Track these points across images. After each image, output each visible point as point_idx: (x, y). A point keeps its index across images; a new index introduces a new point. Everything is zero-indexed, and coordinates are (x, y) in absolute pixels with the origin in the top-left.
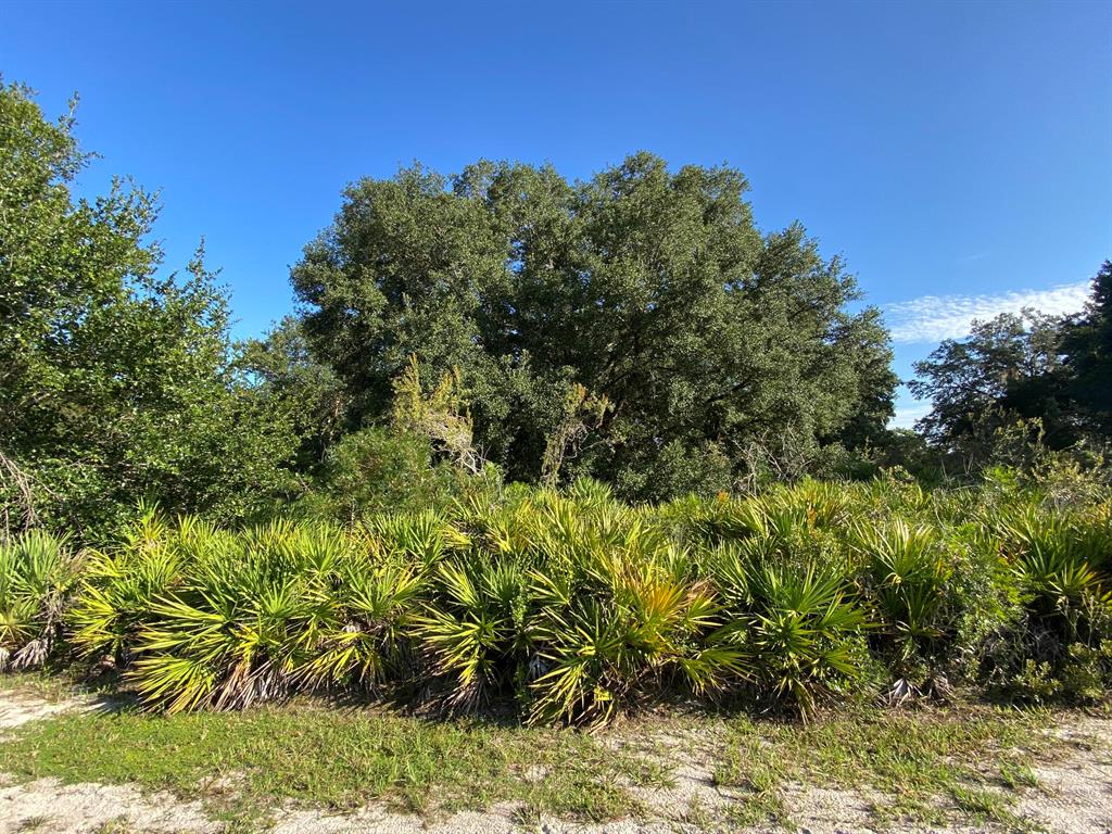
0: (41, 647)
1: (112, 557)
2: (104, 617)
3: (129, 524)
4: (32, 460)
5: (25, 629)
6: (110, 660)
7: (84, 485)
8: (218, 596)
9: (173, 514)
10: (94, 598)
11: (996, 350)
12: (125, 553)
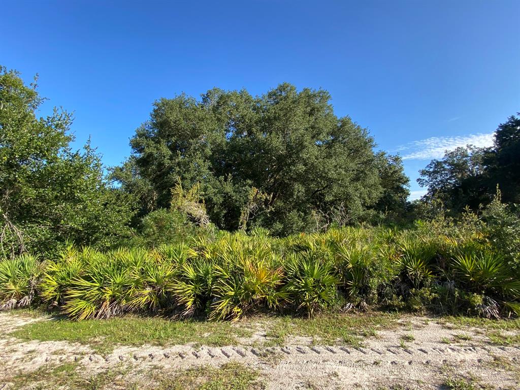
0: (29, 298)
1: (56, 263)
2: (54, 286)
3: (62, 250)
4: (22, 225)
5: (22, 291)
6: (56, 303)
7: (44, 235)
8: (96, 276)
9: (80, 246)
10: (49, 279)
11: (456, 163)
12: (61, 262)
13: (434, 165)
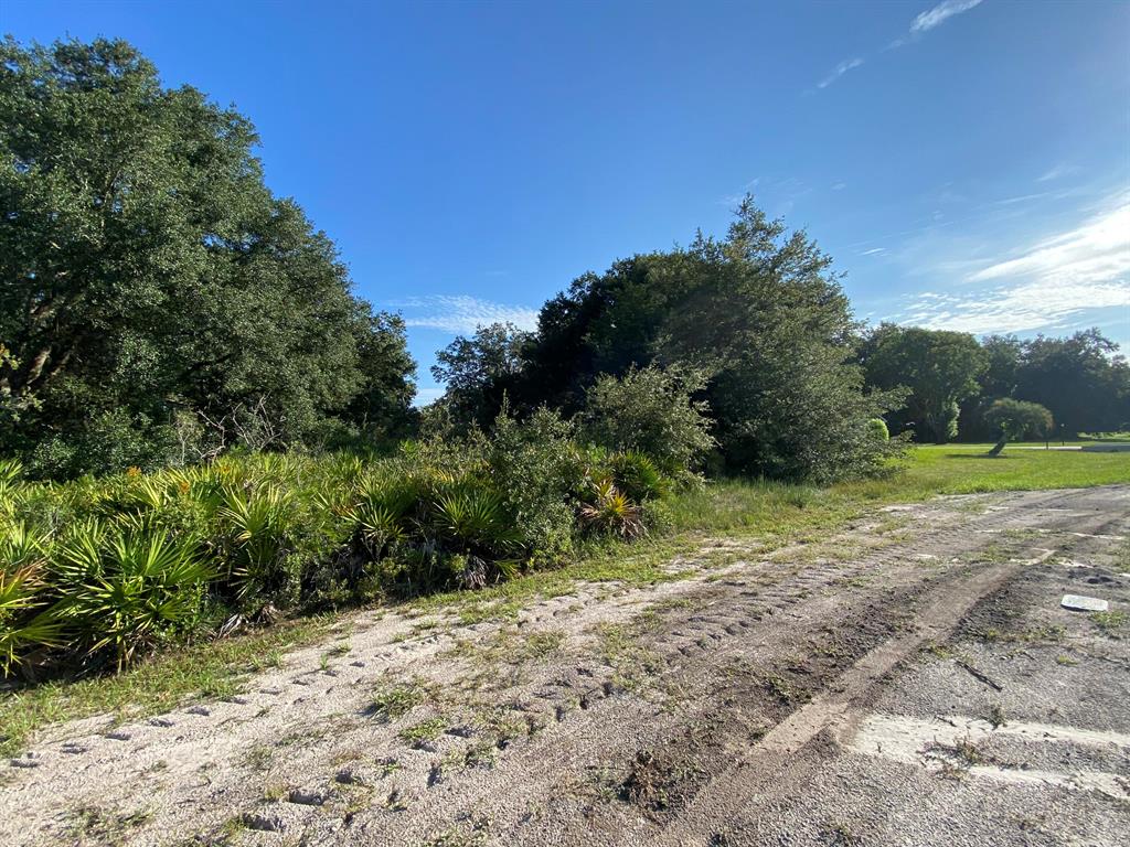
13: (459, 346)
